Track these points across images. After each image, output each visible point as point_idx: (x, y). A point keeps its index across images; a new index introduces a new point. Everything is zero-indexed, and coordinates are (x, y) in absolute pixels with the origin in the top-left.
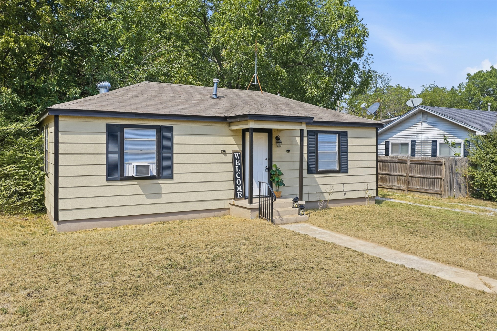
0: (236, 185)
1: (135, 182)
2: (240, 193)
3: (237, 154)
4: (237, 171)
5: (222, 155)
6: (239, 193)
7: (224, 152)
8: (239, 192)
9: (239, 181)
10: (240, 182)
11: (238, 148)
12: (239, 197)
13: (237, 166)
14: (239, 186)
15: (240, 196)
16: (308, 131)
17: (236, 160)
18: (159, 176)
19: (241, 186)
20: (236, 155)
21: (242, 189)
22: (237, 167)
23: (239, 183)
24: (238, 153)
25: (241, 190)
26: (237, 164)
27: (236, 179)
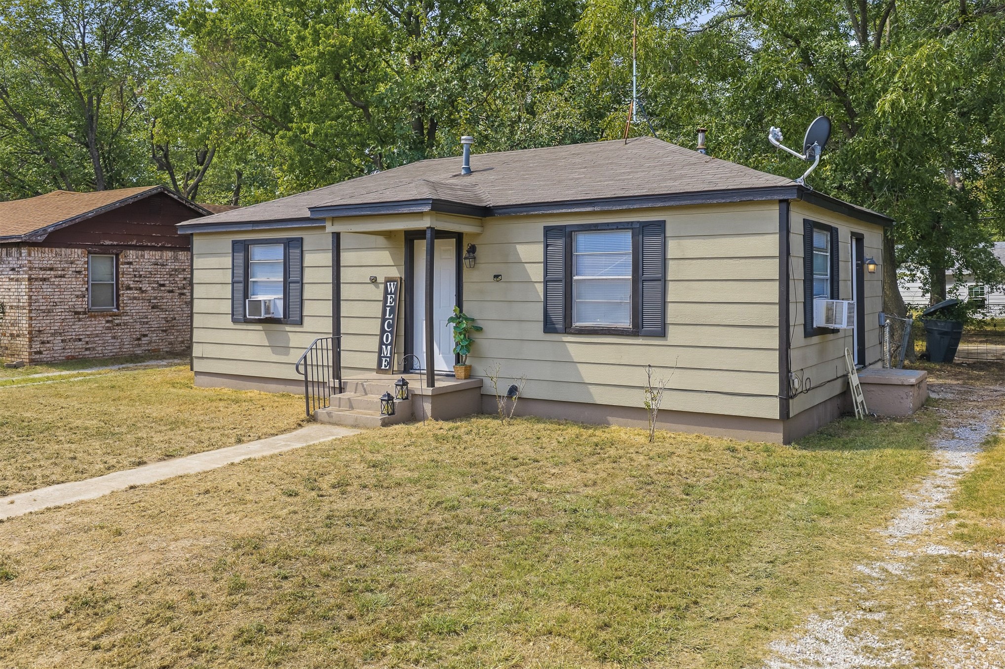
0: (382, 343)
1: (259, 327)
2: (386, 360)
3: (392, 283)
4: (387, 317)
5: (372, 286)
6: (384, 359)
7: (374, 280)
8: (384, 357)
9: (387, 336)
10: (390, 338)
11: (396, 273)
12: (383, 367)
13: (388, 306)
14: (387, 346)
15: (385, 366)
16: (545, 227)
17: (389, 296)
18: (286, 319)
19: (389, 347)
20: (390, 285)
21: (391, 354)
22: (388, 309)
23: (387, 340)
24: (394, 281)
25: (389, 355)
26: (388, 304)
27: (383, 331)
